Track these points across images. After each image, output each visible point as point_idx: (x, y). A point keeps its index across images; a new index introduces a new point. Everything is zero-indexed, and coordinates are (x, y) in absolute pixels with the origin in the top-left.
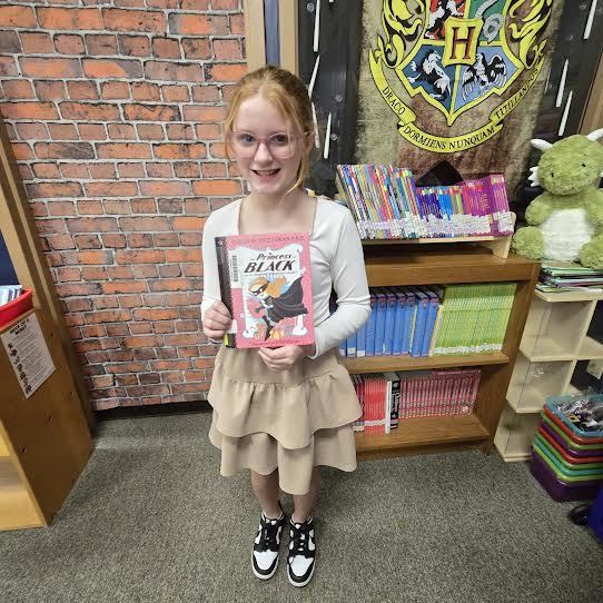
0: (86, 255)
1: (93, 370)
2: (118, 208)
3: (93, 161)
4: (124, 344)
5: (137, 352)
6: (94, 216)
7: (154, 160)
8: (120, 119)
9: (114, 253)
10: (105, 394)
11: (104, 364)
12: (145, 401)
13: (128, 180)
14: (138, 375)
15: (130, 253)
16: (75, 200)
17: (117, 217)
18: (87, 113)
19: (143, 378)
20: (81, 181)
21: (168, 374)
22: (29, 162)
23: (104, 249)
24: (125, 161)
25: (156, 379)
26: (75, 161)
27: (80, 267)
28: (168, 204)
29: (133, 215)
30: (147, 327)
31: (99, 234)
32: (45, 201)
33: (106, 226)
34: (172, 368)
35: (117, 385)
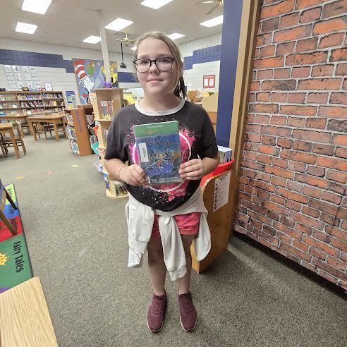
0: (263, 148)
1: (241, 210)
2: (295, 123)
3: (293, 91)
4: (263, 204)
5: (269, 212)
6: (278, 126)
7: (340, 91)
8: (325, 62)
9: (281, 150)
10: (242, 224)
11: (248, 209)
12: (261, 240)
13: (311, 105)
14: (263, 224)
15: (291, 152)
16: (271, 115)
17: (293, 128)
18: (302, 60)
19: (266, 228)
20: (280, 104)
21: (282, 234)
22: (255, 92)
23: (276, 146)
24: (315, 91)
25: (273, 233)
26: (281, 91)
27: (258, 153)
28: (337, 124)
29: (305, 128)
30: (282, 200)
31: (277, 137)
32: (255, 114)
33: (283, 133)
34: (287, 232)
35: (250, 223)
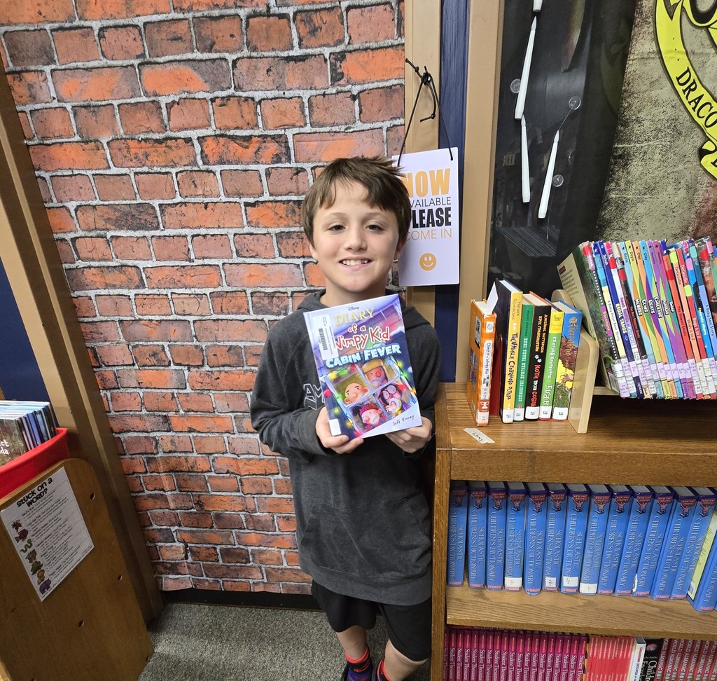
0: (148, 375)
1: (157, 535)
2: (191, 306)
3: (157, 233)
4: (199, 504)
5: (218, 517)
6: (158, 318)
7: (246, 230)
8: (195, 164)
9: (186, 373)
10: (174, 568)
11: (173, 529)
12: (227, 584)
13: (207, 262)
14: (218, 548)
15: (209, 374)
16: (132, 293)
17: (191, 319)
18: (147, 156)
19: (226, 553)
20: (141, 264)
21: (261, 552)
22: (69, 236)
23: (173, 367)
24: (202, 231)
25: (243, 557)
26: (131, 233)
27: (141, 392)
28: (267, 301)
29: (215, 317)
30: (233, 482)
31: (166, 344)
32: (92, 294)
33: (176, 332)
34: (268, 544)
35: (190, 560)
